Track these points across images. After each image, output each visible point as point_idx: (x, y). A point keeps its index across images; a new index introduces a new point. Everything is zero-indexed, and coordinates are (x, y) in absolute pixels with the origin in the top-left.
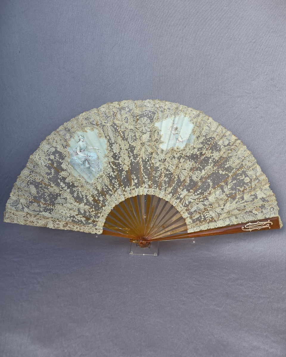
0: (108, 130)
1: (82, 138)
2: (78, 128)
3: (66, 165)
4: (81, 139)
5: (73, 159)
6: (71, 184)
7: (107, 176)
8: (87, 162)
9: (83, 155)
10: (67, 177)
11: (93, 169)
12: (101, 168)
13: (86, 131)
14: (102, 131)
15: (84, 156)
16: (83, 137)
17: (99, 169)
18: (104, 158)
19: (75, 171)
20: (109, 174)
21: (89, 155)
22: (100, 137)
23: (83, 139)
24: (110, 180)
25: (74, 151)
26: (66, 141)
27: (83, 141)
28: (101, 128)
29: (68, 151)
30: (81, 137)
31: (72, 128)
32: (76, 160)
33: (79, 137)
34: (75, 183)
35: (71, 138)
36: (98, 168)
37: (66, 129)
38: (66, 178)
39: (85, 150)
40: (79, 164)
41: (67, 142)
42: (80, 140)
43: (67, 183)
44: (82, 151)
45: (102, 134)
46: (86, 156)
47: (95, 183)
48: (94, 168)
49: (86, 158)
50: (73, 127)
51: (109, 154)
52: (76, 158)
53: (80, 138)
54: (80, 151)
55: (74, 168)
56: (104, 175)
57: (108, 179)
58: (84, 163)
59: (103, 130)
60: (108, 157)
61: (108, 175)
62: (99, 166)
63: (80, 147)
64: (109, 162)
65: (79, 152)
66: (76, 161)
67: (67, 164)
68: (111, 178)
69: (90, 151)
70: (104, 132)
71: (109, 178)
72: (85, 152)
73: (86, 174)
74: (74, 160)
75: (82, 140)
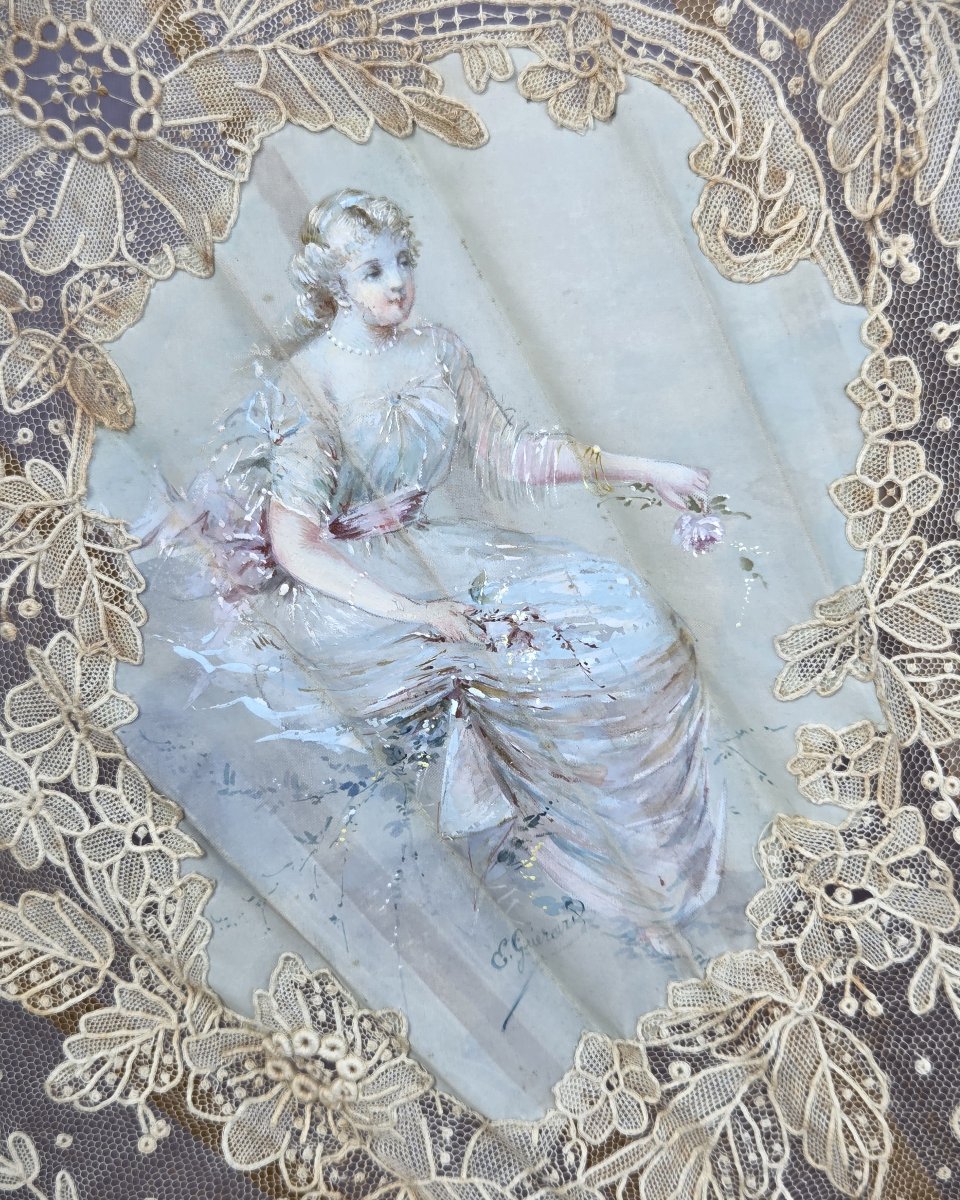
0: (901, 93)
1: (376, 272)
2: (294, 58)
3: (65, 786)
4: (353, 271)
5: (188, 672)
6: (147, 1145)
7: (859, 1022)
8: (459, 736)
9: (384, 604)
10: (73, 1015)
11: (581, 881)
12: (741, 863)
13: (457, 128)
14: (778, 121)
15: (415, 614)
16: (383, 249)
17: (694, 872)
18: (810, 666)
19: (227, 899)
20: (893, 982)
21: (501, 597)
22: (741, 246)
23: (392, 277)
24: (906, 1086)
25: (205, 523)
26: (51, 318)
27: (386, 331)
28: (772, 49)
29: (100, 510)
30: (342, 234)
31: (168, 54)
32: (256, 685)
33: (310, 235)
34: (229, 1118)
35: (146, 247)
36: (668, 867)
37: (46, 62)
38: (67, 1023)
39: (435, 505)
40: (318, 777)
41: (72, 340)
42: (327, 305)
43: (72, 1121)
44: (366, 515)
45: (776, 178)
46: (438, 618)
47: (618, 1141)
48: (613, 859)
49: (445, 656)
50: (192, 35)
51: (903, 591)
52: (240, 657)
53: (339, 260)
54: (337, 529)
55: (207, 847)
56: (803, 1003)
57: (859, 1070)
58: (394, 755)
59: (802, 105)
60: (889, 645)
61: (875, 1007)
62: (693, 816)
63: (337, 451)
64: (915, 760)
65: (312, 536)
66: (256, 706)
67: (80, 762)
68: (924, 1066)
69: (530, 516)
70: (814, 132)
71: (886, 1061)
72: (423, 541)
73: (450, 962)
74: (208, 696)
75: (368, 295)
